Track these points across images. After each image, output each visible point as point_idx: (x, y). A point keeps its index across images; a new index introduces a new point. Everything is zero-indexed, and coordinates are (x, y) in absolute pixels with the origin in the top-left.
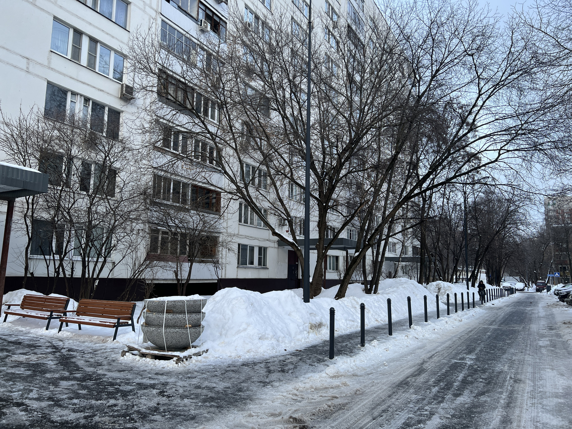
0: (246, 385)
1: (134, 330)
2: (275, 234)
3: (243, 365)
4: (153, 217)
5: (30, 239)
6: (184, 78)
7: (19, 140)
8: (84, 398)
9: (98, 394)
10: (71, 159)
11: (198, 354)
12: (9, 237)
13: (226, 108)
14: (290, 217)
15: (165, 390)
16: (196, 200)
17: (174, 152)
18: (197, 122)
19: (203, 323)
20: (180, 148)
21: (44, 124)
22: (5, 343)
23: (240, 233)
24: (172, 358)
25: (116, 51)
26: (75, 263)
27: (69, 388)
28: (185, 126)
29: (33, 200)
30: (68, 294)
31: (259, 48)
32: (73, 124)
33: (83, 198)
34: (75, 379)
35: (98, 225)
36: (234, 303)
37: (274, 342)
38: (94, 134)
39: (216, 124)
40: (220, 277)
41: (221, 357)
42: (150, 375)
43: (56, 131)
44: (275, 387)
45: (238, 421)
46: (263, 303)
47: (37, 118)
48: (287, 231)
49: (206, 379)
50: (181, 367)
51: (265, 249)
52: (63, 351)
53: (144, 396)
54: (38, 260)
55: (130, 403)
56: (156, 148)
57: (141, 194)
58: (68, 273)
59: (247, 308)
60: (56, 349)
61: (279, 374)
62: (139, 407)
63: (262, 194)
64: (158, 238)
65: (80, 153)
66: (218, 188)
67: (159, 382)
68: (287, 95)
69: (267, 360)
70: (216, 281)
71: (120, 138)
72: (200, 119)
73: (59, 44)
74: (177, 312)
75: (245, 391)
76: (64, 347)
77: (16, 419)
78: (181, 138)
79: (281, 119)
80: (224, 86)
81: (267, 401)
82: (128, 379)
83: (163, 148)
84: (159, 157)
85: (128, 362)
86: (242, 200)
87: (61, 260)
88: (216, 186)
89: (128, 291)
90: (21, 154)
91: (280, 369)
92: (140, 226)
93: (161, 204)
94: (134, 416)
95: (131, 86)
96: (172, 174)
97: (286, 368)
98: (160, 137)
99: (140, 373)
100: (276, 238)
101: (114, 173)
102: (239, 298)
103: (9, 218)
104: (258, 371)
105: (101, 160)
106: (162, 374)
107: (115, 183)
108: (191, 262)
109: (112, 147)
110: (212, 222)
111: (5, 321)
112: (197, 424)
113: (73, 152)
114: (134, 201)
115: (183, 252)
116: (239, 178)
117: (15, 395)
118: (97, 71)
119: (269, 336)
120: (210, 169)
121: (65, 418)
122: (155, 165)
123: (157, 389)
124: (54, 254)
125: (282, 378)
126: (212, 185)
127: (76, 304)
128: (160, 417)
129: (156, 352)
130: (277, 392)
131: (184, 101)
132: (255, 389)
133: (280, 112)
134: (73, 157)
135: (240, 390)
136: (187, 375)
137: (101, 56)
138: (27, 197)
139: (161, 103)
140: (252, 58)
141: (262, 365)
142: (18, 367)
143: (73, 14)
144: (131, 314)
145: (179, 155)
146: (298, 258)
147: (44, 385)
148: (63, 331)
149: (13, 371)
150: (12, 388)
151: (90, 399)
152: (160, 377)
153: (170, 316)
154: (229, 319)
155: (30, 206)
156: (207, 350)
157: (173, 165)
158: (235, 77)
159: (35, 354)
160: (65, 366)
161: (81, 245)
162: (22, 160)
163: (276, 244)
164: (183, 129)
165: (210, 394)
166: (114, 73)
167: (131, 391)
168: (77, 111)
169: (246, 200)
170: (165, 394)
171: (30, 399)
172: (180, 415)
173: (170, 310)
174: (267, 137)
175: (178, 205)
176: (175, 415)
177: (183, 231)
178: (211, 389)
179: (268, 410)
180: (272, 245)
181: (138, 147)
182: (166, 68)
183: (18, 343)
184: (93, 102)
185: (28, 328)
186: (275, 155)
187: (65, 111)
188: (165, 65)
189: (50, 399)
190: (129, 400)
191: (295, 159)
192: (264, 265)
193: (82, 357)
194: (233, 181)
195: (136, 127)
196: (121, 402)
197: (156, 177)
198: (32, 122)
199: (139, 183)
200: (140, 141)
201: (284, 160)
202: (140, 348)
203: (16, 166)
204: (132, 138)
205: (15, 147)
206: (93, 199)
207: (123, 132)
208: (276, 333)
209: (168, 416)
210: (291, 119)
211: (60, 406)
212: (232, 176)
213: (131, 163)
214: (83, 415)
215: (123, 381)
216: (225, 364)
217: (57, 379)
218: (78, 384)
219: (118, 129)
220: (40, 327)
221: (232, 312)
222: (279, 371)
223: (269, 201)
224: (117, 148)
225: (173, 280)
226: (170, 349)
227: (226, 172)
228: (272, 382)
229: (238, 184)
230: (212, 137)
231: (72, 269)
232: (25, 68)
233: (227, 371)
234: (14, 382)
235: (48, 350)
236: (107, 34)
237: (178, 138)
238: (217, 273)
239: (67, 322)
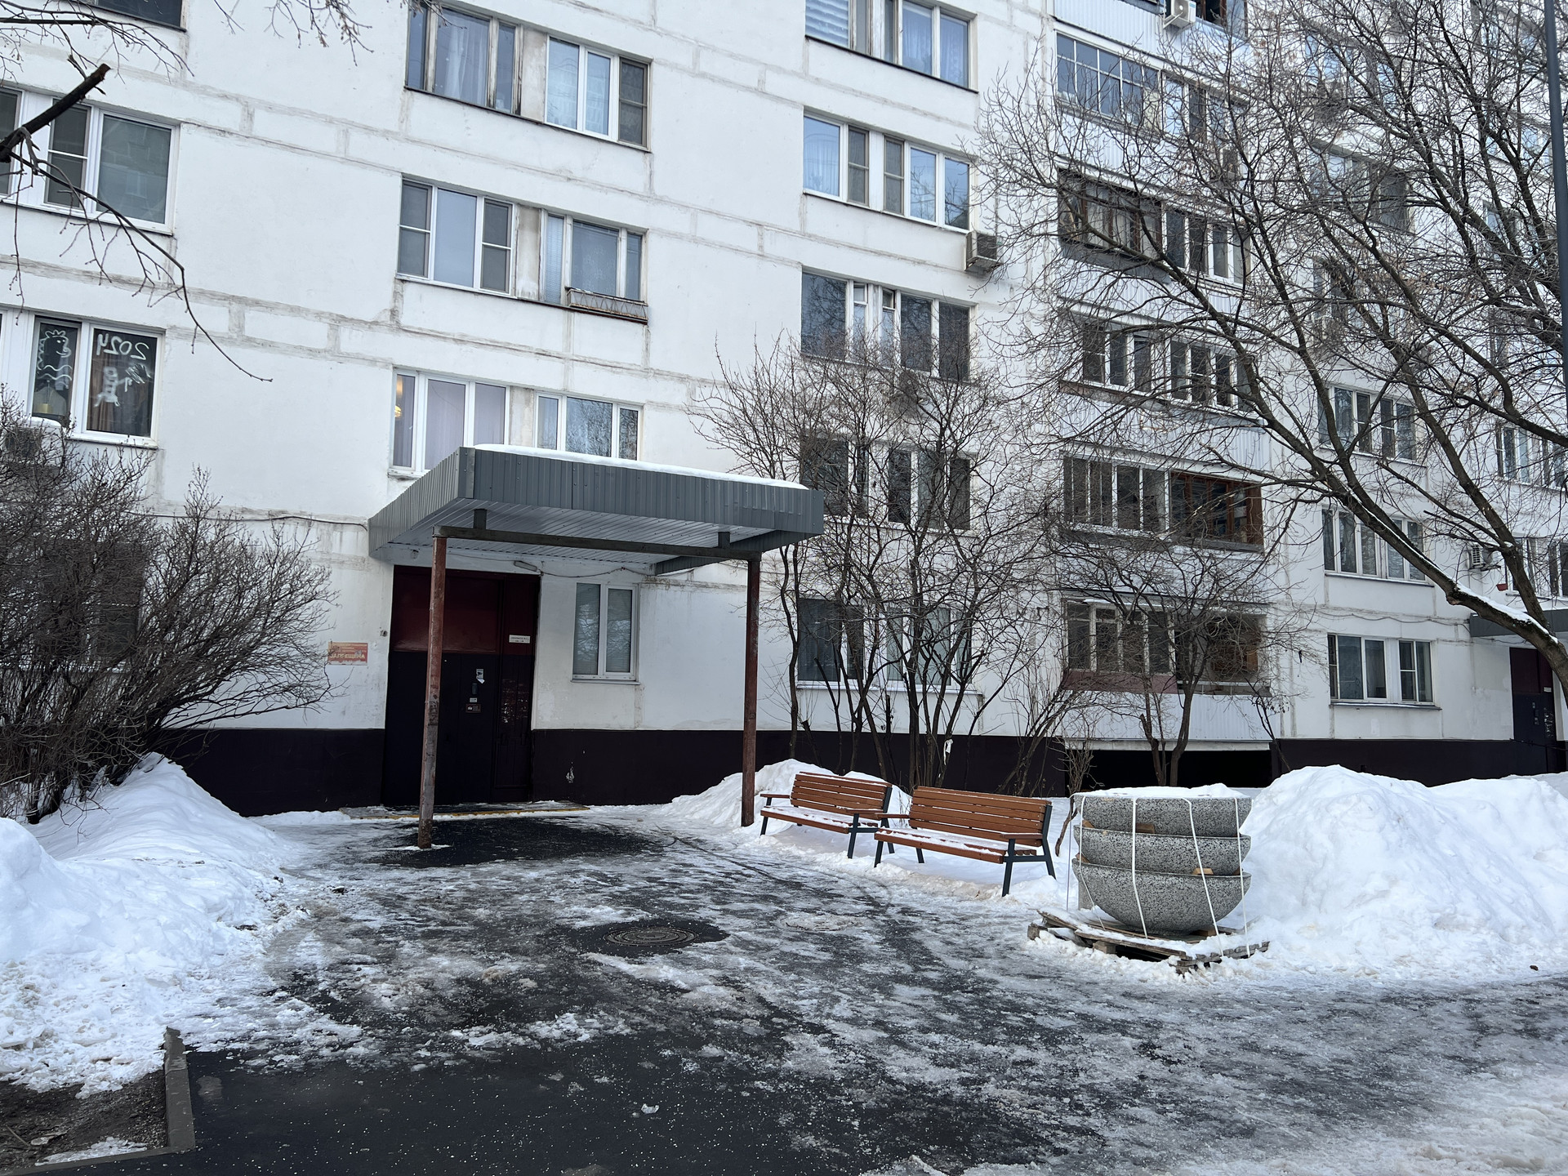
0: (1404, 1060)
1: (1051, 872)
2: (1455, 596)
3: (1388, 999)
4: (1070, 573)
5: (796, 645)
6: (1132, 178)
7: (759, 420)
8: (953, 1033)
9: (985, 1028)
10: (864, 446)
11: (1240, 954)
12: (756, 642)
13: (1263, 233)
14: (1512, 540)
15: (1155, 1041)
16: (1188, 513)
17: (1116, 388)
18: (1175, 293)
19: (1245, 866)
20: (1131, 376)
21: (803, 373)
22: (770, 884)
23: (1332, 603)
24: (1166, 957)
25: (949, 154)
26: (892, 697)
27: (916, 1003)
28: (1143, 312)
29: (795, 553)
30: (884, 774)
31: (1360, 25)
32: (865, 364)
33: (899, 539)
34: (926, 982)
35: (939, 602)
36: (1337, 812)
37: (1488, 938)
38: (911, 376)
39: (1233, 288)
40: (1277, 736)
41: (1311, 969)
42: (1110, 997)
43: (830, 386)
44: (1507, 1080)
45: (1393, 1166)
46: (1436, 817)
47: (788, 362)
48: (1501, 587)
49: (1272, 1027)
50: (1190, 982)
51: (1424, 647)
52: (890, 911)
53: (1101, 1049)
54: (815, 693)
55: (1066, 1063)
56: (1064, 386)
57: (1037, 515)
58: (880, 723)
59: (1381, 829)
60: (876, 907)
61: (1521, 1041)
62: (1093, 1078)
63: (1399, 477)
64: (1086, 628)
65: (884, 430)
66: (1252, 472)
67: (1135, 1019)
68: (1471, 148)
69: (1469, 992)
70: (1267, 748)
71: (973, 375)
72: (1185, 282)
73: (820, 171)
74: (1167, 832)
75: (1403, 1078)
76: (892, 902)
77: (814, 1062)
78: (1130, 346)
79: (1453, 227)
80: (1251, 172)
81: (1487, 1120)
82: (1054, 1001)
83: (1086, 382)
84: (1075, 410)
85: (1047, 956)
86: (1333, 500)
87: (863, 691)
88: (1245, 469)
89: (1023, 768)
90: (765, 452)
91: (1520, 1027)
92: (1040, 600)
93: (1090, 536)
94: (1082, 1098)
95: (991, 233)
96: (1114, 450)
97: (1544, 1025)
98: (1075, 355)
99: (1084, 988)
100: (1464, 611)
101: (963, 468)
102: (1354, 799)
103: (753, 600)
104: (1441, 1024)
105: (932, 438)
106: (1142, 998)
107: (968, 494)
108: (1188, 691)
109: (955, 402)
110: (1242, 576)
111: (763, 832)
112: (1261, 1152)
113: (868, 429)
114: (1020, 534)
115: (1159, 665)
116: (1317, 435)
117: (805, 1005)
118: (907, 215)
119: (1471, 920)
120: (1223, 421)
121: (916, 1075)
122: (1067, 433)
123: (1132, 1036)
124: (846, 678)
125: (1530, 1055)
126: (1233, 466)
127: (907, 799)
128: (1153, 1114)
129: (1119, 937)
130: (1518, 1095)
131: (1135, 242)
132: (1437, 1077)
133: (1446, 208)
134: (870, 442)
135: (1386, 1073)
136: (1214, 1008)
137: (913, 174)
138: (784, 548)
139: (1071, 262)
140: (1335, 63)
141: (1455, 1007)
142: (803, 940)
143: (845, 90)
144: (1041, 831)
145: (1130, 394)
146: (1550, 670)
147: (862, 989)
148: (885, 862)
149: (794, 950)
150: (797, 989)
151: (967, 1037)
152: (1136, 1004)
153: (1148, 841)
154: (1325, 858)
155: (791, 568)
156: (1266, 945)
157: (1115, 423)
158: (1287, 138)
159: (833, 912)
160: (900, 948)
161: (903, 655)
162: (767, 464)
163: (1461, 629)
164: (1137, 322)
165: (1291, 1073)
166: (946, 209)
167: (1064, 1032)
168: (870, 327)
169: (1346, 500)
170: (1157, 1051)
171: (838, 1019)
172: (1207, 1117)
173: (1146, 825)
174: (1409, 295)
175: (1136, 533)
176: (1193, 1115)
177: (1157, 605)
178: (1293, 1058)
179: (1493, 1148)
180: (1448, 633)
181: (1019, 391)
182: (1081, 163)
183: (795, 885)
184: (903, 297)
185: (810, 851)
186: (1439, 348)
187: (843, 333)
188: (1077, 155)
189: (878, 1024)
190: (1063, 1055)
191: (1515, 346)
192: (1423, 699)
193: (936, 931)
194: (1297, 447)
195: (1011, 339)
196: (1042, 1056)
197: (1072, 465)
198: (779, 372)
199: (1029, 486)
200: (1024, 374)
201: (1476, 357)
202: (1075, 922)
203: (756, 480)
204: (1002, 371)
205: (752, 437)
206: (921, 540)
207: (981, 359)
208: (1494, 913)
209: (1175, 1115)
210: (1491, 222)
211: (903, 1045)
212: (1295, 432)
213: (1006, 437)
214: (957, 1076)
215: (1042, 1003)
216: (1327, 990)
217: (888, 978)
218: (935, 997)
219: (968, 351)
220: (834, 849)
221: (1333, 837)
222: (1519, 1032)
223: (1425, 494)
224: (968, 405)
225: (1138, 741)
226: (1156, 931)
227: (1273, 424)
228: (1495, 1062)
229: (1316, 453)
230: (1224, 327)
231: (888, 711)
232: (755, 249)
233: (1335, 1012)
234: (798, 974)
235: (858, 907)
236: (925, 114)
237: (1123, 347)
238: (1266, 723)
239: (892, 841)
